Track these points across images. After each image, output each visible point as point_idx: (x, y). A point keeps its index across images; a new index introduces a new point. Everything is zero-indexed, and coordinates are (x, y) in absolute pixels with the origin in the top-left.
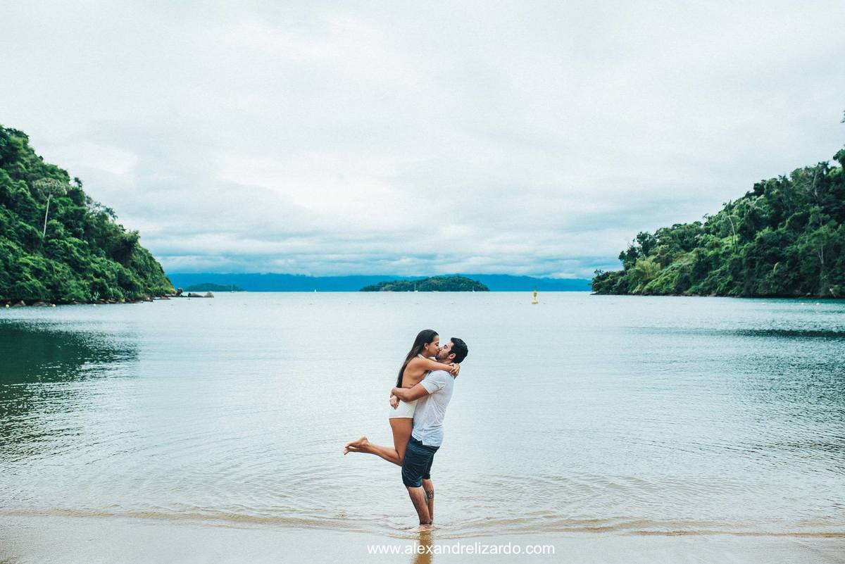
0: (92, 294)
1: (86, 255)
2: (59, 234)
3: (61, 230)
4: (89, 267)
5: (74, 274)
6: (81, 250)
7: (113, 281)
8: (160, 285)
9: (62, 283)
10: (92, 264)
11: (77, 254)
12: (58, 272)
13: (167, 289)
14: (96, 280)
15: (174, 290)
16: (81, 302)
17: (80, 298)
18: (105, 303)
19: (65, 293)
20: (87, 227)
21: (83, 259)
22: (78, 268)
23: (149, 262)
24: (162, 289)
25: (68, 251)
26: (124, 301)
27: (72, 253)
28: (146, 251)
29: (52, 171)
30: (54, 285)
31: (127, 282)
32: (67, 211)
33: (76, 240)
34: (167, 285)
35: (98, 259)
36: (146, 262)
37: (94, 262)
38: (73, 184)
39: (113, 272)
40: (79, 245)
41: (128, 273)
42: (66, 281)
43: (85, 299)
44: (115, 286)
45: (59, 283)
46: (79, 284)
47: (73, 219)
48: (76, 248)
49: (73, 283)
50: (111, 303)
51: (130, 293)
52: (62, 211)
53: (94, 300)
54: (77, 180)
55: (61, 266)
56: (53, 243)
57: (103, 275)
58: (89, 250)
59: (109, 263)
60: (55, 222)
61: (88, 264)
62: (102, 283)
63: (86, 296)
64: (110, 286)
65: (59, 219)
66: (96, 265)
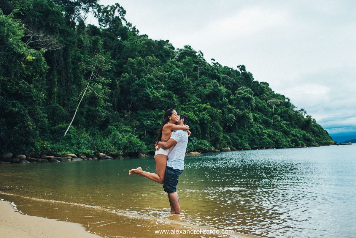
0: (292, 144)
1: (290, 128)
2: (278, 120)
3: (279, 119)
4: (290, 133)
5: (284, 136)
6: (287, 126)
7: (301, 138)
8: (326, 140)
9: (280, 140)
10: (292, 132)
11: (286, 128)
12: (278, 135)
13: (329, 142)
14: (293, 138)
15: (333, 142)
16: (287, 147)
17: (286, 146)
18: (297, 147)
19: (281, 144)
20: (290, 116)
21: (288, 130)
22: (286, 133)
23: (321, 130)
24: (327, 142)
25: (282, 127)
26: (306, 146)
27: (284, 127)
28: (320, 126)
29: (278, 96)
30: (277, 141)
31: (308, 138)
32: (281, 111)
33: (285, 122)
34: (330, 140)
35: (294, 130)
36: (319, 130)
37: (293, 131)
38: (286, 100)
39: (301, 134)
40: (287, 124)
41: (309, 135)
42: (281, 139)
43: (289, 146)
44: (301, 140)
45: (279, 140)
46: (286, 140)
47: (284, 114)
48: (285, 125)
49: (284, 140)
50: (300, 147)
51: (309, 143)
52: (280, 111)
53: (293, 146)
55: (279, 133)
56: (276, 124)
57: (296, 136)
58: (291, 126)
59: (299, 131)
60: (277, 115)
61: (290, 131)
62: (296, 139)
63: (289, 145)
64: (300, 140)
65: (279, 115)
66: (293, 132)
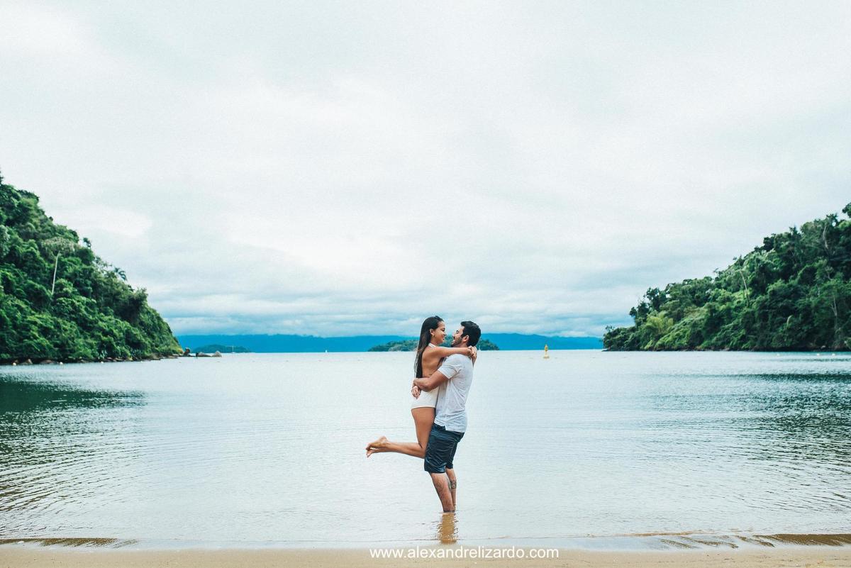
0: (100, 352)
1: (94, 313)
2: (67, 292)
3: (70, 289)
4: (96, 325)
5: (81, 333)
6: (89, 309)
7: (121, 339)
8: (168, 345)
9: (70, 342)
10: (100, 323)
11: (85, 313)
12: (66, 330)
13: (174, 349)
14: (104, 338)
15: (181, 350)
16: (86, 359)
17: (87, 357)
18: (112, 361)
19: (72, 351)
20: (96, 285)
21: (91, 317)
22: (86, 326)
23: (156, 322)
24: (170, 349)
25: (76, 310)
26: (131, 359)
27: (80, 311)
28: (154, 311)
29: (61, 231)
30: (63, 344)
31: (135, 341)
32: (75, 270)
33: (84, 298)
34: (175, 345)
35: (106, 318)
36: (153, 322)
37: (102, 320)
38: (82, 244)
39: (121, 331)
40: (87, 304)
41: (136, 332)
42: (73, 338)
43: (92, 357)
44: (122, 345)
45: (67, 342)
46: (87, 343)
47: (81, 277)
48: (84, 307)
49: (81, 341)
50: (118, 361)
51: (138, 351)
52: (71, 270)
53: (101, 359)
54: (86, 240)
55: (69, 324)
56: (61, 302)
57: (111, 333)
58: (97, 309)
59: (117, 321)
60: (63, 281)
61: (96, 322)
62: (110, 342)
63: (93, 354)
64: (118, 344)
65: (68, 278)
66: (104, 324)
